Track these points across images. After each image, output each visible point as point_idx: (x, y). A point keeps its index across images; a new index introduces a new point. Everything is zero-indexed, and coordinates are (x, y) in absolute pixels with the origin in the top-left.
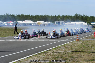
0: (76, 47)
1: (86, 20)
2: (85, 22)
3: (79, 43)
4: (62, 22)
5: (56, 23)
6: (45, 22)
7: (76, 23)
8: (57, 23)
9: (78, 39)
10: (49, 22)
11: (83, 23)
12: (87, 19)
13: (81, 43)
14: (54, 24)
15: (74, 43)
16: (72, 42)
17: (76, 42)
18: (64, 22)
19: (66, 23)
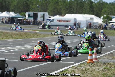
1: (99, 12)
2: (99, 16)
3: (97, 70)
4: (42, 13)
5: (29, 15)
6: (3, 12)
7: (77, 19)
8: (31, 17)
9: (91, 60)
11: (92, 19)
12: (102, 10)
13: (102, 68)
14: (24, 19)
15: (83, 70)
16: (79, 67)
17: (88, 67)
18: (49, 15)
19: (53, 16)
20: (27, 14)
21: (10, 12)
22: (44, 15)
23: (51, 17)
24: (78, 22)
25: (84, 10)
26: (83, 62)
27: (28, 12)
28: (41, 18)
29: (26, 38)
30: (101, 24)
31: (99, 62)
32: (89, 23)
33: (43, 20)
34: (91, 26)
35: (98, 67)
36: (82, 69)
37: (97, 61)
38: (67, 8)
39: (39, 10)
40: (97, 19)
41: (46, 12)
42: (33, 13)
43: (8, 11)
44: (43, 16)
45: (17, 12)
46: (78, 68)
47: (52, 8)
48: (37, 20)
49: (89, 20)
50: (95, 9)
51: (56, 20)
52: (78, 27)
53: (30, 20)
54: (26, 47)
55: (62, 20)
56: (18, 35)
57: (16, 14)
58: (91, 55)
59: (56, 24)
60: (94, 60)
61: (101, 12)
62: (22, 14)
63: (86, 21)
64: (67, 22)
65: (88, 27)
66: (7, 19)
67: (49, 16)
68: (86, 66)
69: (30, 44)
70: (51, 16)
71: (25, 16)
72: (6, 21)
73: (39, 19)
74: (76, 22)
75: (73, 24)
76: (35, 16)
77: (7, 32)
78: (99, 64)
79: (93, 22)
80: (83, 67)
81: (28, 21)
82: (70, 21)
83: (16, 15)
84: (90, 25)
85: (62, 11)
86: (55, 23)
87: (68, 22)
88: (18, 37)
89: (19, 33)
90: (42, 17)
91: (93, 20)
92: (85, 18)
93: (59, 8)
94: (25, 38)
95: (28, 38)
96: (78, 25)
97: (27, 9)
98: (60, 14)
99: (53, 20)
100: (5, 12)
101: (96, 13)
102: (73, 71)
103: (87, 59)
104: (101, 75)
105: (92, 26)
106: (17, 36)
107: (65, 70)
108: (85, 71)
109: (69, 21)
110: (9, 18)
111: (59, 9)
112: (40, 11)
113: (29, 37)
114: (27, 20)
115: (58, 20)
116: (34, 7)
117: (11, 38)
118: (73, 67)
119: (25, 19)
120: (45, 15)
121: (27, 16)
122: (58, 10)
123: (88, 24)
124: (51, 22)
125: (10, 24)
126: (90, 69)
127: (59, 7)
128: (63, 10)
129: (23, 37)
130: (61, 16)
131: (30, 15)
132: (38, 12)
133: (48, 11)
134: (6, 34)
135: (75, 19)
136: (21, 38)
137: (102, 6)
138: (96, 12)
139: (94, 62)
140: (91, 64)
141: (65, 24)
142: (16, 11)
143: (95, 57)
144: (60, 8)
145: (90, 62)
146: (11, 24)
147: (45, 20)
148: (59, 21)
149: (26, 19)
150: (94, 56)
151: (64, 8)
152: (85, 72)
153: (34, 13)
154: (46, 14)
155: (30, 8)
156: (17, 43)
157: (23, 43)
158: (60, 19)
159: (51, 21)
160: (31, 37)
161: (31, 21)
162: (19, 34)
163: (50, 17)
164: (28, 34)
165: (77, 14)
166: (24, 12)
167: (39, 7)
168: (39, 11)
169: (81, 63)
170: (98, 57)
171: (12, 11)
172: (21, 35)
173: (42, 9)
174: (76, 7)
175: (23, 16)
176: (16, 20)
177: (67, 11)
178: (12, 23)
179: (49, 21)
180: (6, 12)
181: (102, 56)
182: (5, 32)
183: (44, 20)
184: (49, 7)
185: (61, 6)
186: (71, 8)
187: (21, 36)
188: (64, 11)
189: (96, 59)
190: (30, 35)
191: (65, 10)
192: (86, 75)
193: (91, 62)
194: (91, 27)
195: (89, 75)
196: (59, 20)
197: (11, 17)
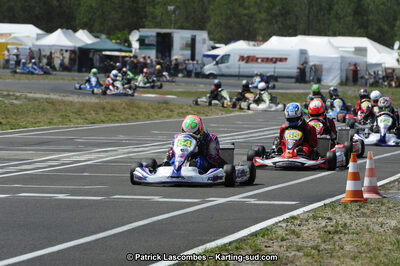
0: (354, 258)
1: (386, 27)
2: (385, 40)
3: (377, 228)
4: (187, 34)
5: (142, 41)
6: (49, 30)
7: (311, 53)
8: (149, 46)
9: (357, 194)
11: (361, 51)
13: (393, 223)
14: (123, 54)
15: (329, 228)
16: (315, 218)
17: (345, 218)
18: (211, 39)
19: (226, 44)
20: (134, 37)
21: (75, 31)
22: (193, 40)
23: (217, 45)
24: (311, 64)
25: (334, 20)
26: (328, 201)
27: (138, 29)
28: (182, 49)
29: (132, 121)
30: (394, 70)
31: (385, 201)
32: (352, 68)
33: (189, 57)
34: (359, 76)
35: (380, 219)
36: (324, 224)
37: (378, 197)
38: (276, 16)
39: (176, 22)
40: (380, 53)
41: (201, 28)
42: (154, 34)
43: (68, 29)
44: (189, 42)
45: (102, 32)
46: (311, 221)
47: (222, 15)
48: (170, 56)
49: (352, 56)
50: (370, 17)
51: (238, 58)
52: (313, 81)
53: (144, 58)
54: (129, 153)
55: (257, 56)
56: (104, 108)
57: (96, 37)
58: (356, 177)
59: (237, 70)
60: (366, 196)
61: (394, 26)
62: (118, 38)
63: (339, 61)
64: (275, 62)
65: (347, 79)
67: (212, 43)
68: (338, 217)
69: (146, 142)
70: (219, 42)
71: (130, 45)
72: (62, 60)
73: (178, 54)
74: (306, 62)
75: (294, 71)
76: (164, 44)
77: (67, 99)
78: (384, 208)
79: (366, 62)
80: (328, 218)
81: (139, 62)
82: (286, 59)
83: (94, 40)
84: (355, 72)
85: (256, 25)
86: (234, 66)
87: (279, 64)
88: (103, 118)
89: (108, 103)
90: (187, 45)
91: (365, 55)
92: (337, 48)
93: (245, 15)
94: (126, 120)
95: (137, 120)
96: (313, 74)
97: (135, 19)
98: (250, 36)
99: (225, 58)
100: (59, 30)
101: (374, 32)
102: (293, 232)
103: (344, 192)
104: (390, 247)
105: (362, 78)
106: (101, 113)
107: (266, 229)
108: (336, 232)
109: (281, 60)
110: (73, 52)
111: (246, 18)
112: (182, 28)
113: (141, 117)
114: (135, 57)
115: (242, 58)
116: (158, 11)
117: (79, 121)
118: (293, 218)
119: (127, 54)
120: (198, 39)
121: (136, 45)
122: (244, 23)
123: (347, 70)
124: (217, 63)
125: (76, 74)
126: (353, 227)
127: (246, 12)
128: (261, 22)
129: (122, 117)
130: (252, 43)
131: (147, 42)
132: (174, 28)
133: (208, 25)
134: (62, 107)
135: (303, 53)
136: (113, 122)
137: (395, 7)
138: (376, 27)
139: (366, 199)
140: (355, 207)
141: (268, 69)
142: (97, 26)
143: (370, 182)
144: (251, 16)
145: (352, 201)
146: (80, 71)
147: (198, 57)
148: (247, 62)
149: (132, 55)
150: (366, 182)
151: (263, 16)
152: (336, 237)
153: (158, 34)
154: (202, 36)
155: (146, 17)
156: (102, 139)
157: (121, 137)
158: (251, 54)
159: (218, 59)
160: (148, 117)
161: (149, 61)
162: (108, 107)
163: (214, 48)
164: (139, 108)
165: (309, 35)
166: (126, 32)
167: (177, 12)
168: (179, 24)
169: (321, 204)
170: (379, 184)
171: (83, 28)
172: (113, 110)
173: (187, 18)
174: (307, 12)
175: (120, 44)
176: (96, 58)
177: (276, 26)
178: (84, 69)
179: (210, 59)
180: (64, 33)
181: (394, 181)
182: (59, 102)
183: (193, 57)
184: (213, 10)
185: (253, 10)
186: (288, 13)
187: (114, 113)
188: (265, 23)
189: (374, 189)
190: (146, 109)
191: (266, 20)
192: (337, 248)
193: (356, 201)
194: (360, 80)
195: (348, 248)
196: (246, 56)
197: (80, 48)
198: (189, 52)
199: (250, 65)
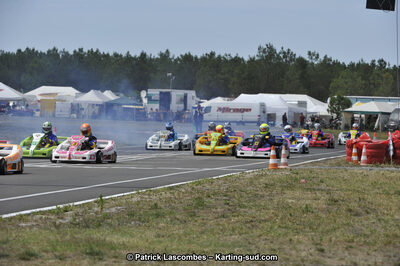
4: (181, 93)
5: (149, 98)
7: (267, 105)
8: (155, 101)
10: (109, 95)
11: (303, 104)
14: (137, 107)
18: (198, 96)
19: (208, 100)
20: (143, 94)
21: (103, 91)
22: (186, 96)
23: (202, 101)
24: (268, 112)
27: (146, 90)
28: (177, 103)
33: (183, 108)
40: (316, 105)
41: (191, 89)
42: (158, 93)
44: (183, 98)
48: (169, 108)
49: (296, 107)
55: (230, 107)
57: (117, 95)
59: (216, 117)
62: (133, 96)
63: (287, 110)
64: (243, 112)
66: (97, 108)
67: (198, 100)
71: (141, 101)
73: (175, 106)
74: (264, 112)
76: (165, 99)
79: (306, 111)
82: (250, 110)
83: (117, 97)
86: (214, 115)
87: (245, 113)
90: (181, 100)
91: (306, 107)
92: (286, 102)
99: (208, 109)
100: (92, 91)
109: (247, 110)
112: (177, 88)
114: (145, 109)
115: (220, 109)
119: (140, 107)
120: (189, 96)
121: (145, 101)
127: (222, 77)
130: (226, 99)
131: (153, 98)
132: (172, 89)
135: (263, 105)
141: (238, 116)
144: (226, 80)
148: (223, 112)
149: (143, 107)
151: (235, 79)
153: (161, 93)
154: (192, 94)
158: (226, 106)
171: (109, 90)
175: (134, 100)
180: (95, 93)
183: (185, 109)
185: (228, 75)
186: (253, 78)
191: (237, 83)
196: (222, 108)
197: (106, 103)
198: (183, 105)
199: (225, 114)
